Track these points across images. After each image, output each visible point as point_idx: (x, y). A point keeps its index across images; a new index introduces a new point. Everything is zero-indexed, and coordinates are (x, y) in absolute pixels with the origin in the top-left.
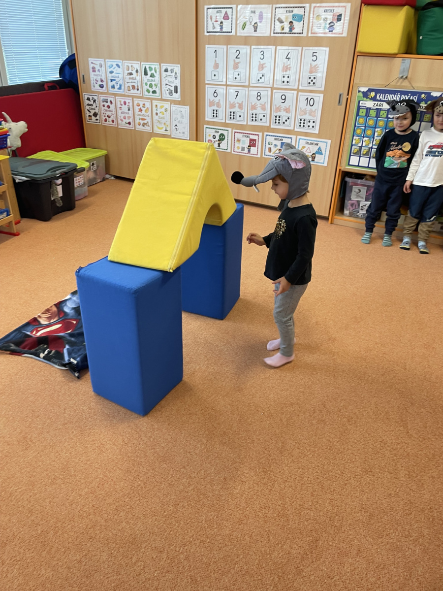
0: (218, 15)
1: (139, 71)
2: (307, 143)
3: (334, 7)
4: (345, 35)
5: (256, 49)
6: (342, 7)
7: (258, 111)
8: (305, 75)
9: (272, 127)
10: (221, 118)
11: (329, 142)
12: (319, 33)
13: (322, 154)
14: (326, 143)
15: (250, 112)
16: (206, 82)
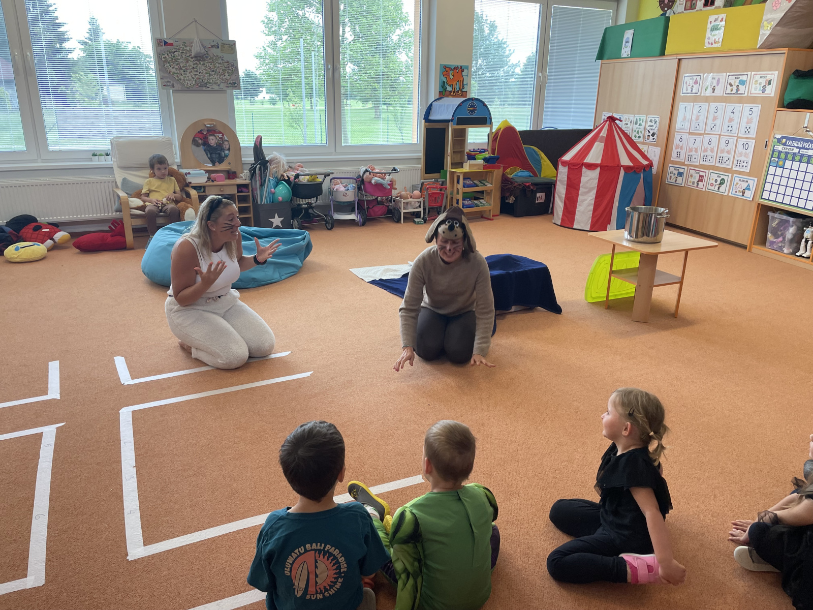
0: (691, 81)
1: (632, 122)
2: (740, 180)
3: (767, 74)
4: (772, 95)
5: (713, 105)
6: (772, 74)
7: (709, 153)
8: (744, 124)
9: (717, 165)
10: (681, 159)
11: (756, 179)
12: (755, 94)
13: (750, 190)
14: (754, 180)
15: (703, 154)
16: (676, 130)
